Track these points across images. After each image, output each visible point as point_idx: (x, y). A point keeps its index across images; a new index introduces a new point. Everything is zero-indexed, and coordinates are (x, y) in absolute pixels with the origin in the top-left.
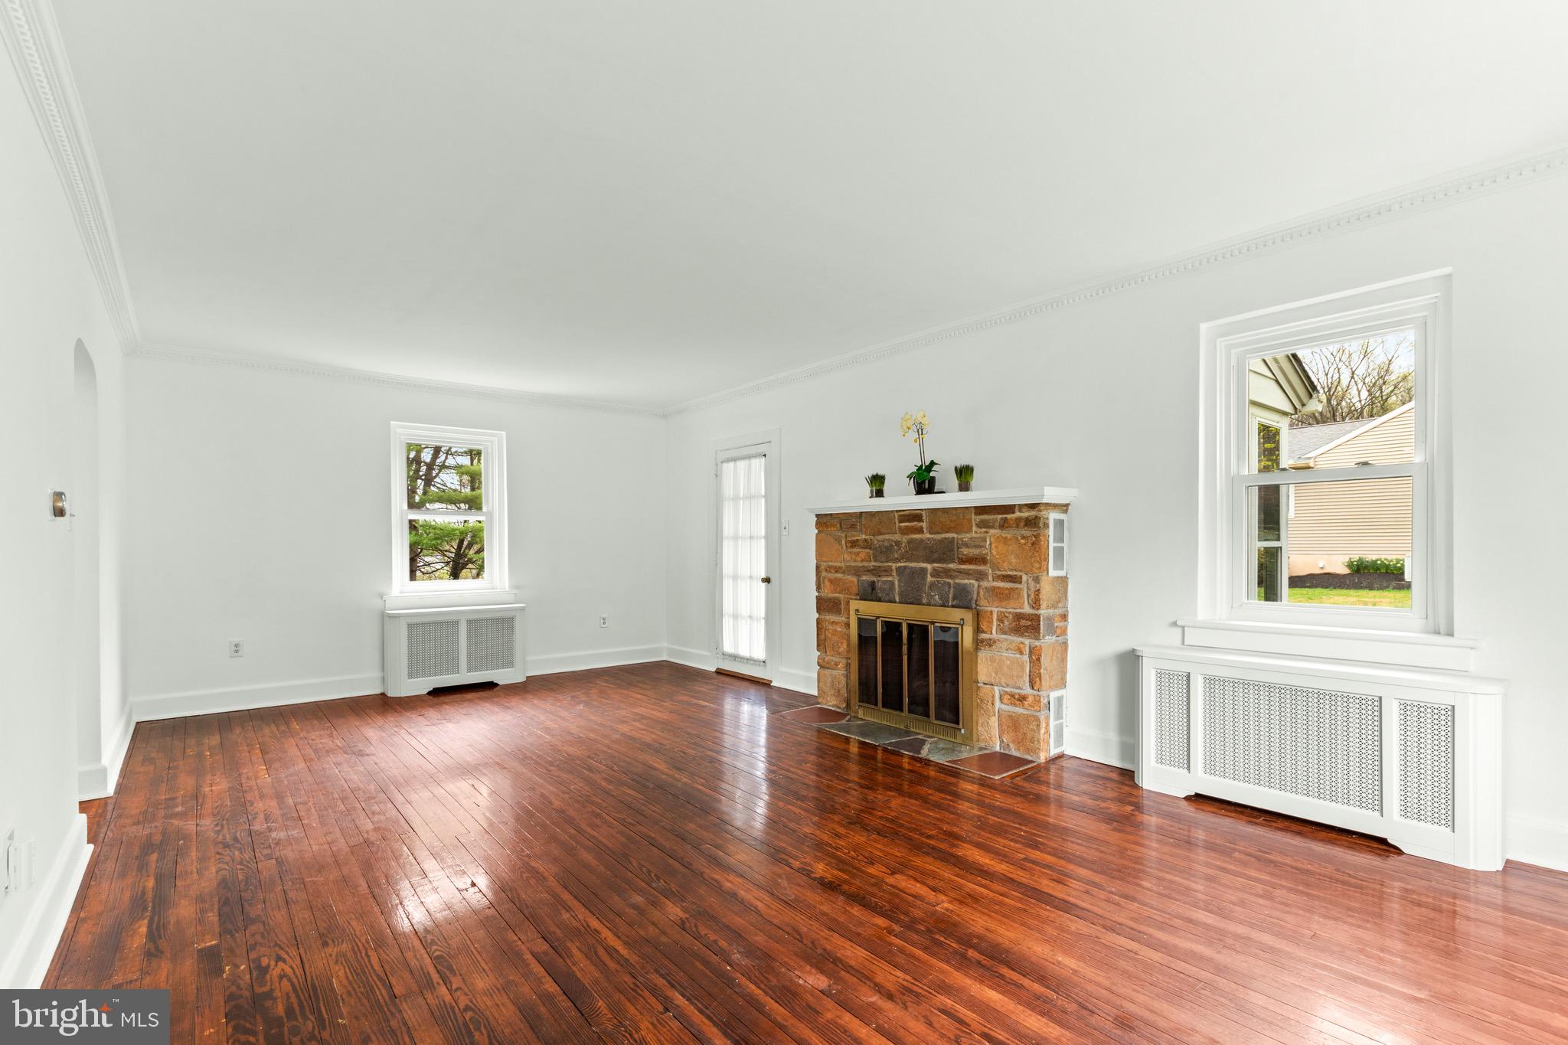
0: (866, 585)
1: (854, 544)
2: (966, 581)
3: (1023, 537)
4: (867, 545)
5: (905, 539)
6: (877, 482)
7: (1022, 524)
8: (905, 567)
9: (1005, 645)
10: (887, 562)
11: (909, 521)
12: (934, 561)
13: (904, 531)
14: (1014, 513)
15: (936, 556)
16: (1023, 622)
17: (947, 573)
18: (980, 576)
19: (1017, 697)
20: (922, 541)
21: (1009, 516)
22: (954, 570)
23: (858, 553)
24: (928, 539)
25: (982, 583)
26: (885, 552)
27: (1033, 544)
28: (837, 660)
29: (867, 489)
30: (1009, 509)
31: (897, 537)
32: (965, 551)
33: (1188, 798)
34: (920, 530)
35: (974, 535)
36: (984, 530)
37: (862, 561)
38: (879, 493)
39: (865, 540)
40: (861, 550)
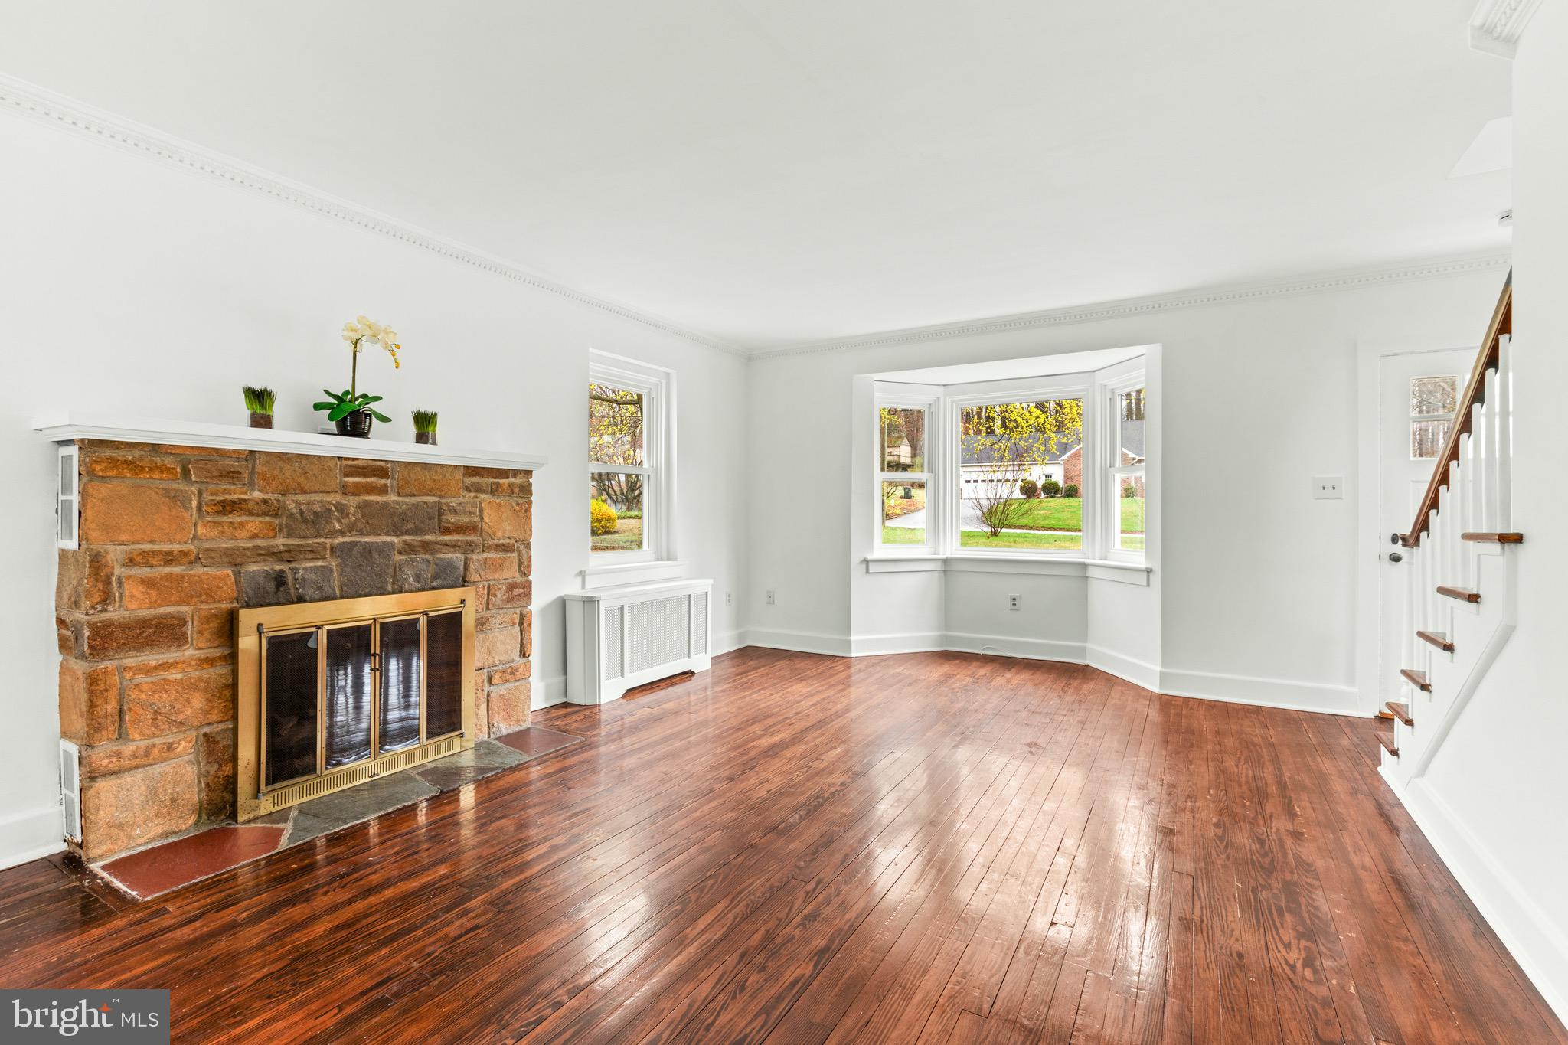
0: (261, 580)
1: (227, 507)
2: (449, 556)
3: (518, 504)
4: (268, 509)
5: (352, 502)
6: (260, 398)
7: (517, 490)
8: (354, 544)
9: (498, 620)
10: (319, 537)
11: (364, 475)
12: (406, 533)
13: (345, 490)
14: (508, 478)
15: (410, 525)
16: (516, 592)
17: (427, 547)
18: (470, 547)
19: (509, 671)
20: (385, 505)
21: (501, 481)
22: (437, 543)
23: (242, 525)
24: (397, 502)
25: (470, 556)
26: (316, 520)
27: (526, 511)
28: (169, 739)
29: (243, 410)
30: (502, 473)
31: (337, 498)
32: (451, 518)
33: (624, 696)
34: (383, 490)
35: (461, 500)
36: (473, 494)
37: (255, 536)
38: (262, 421)
39: (265, 502)
40: (247, 518)
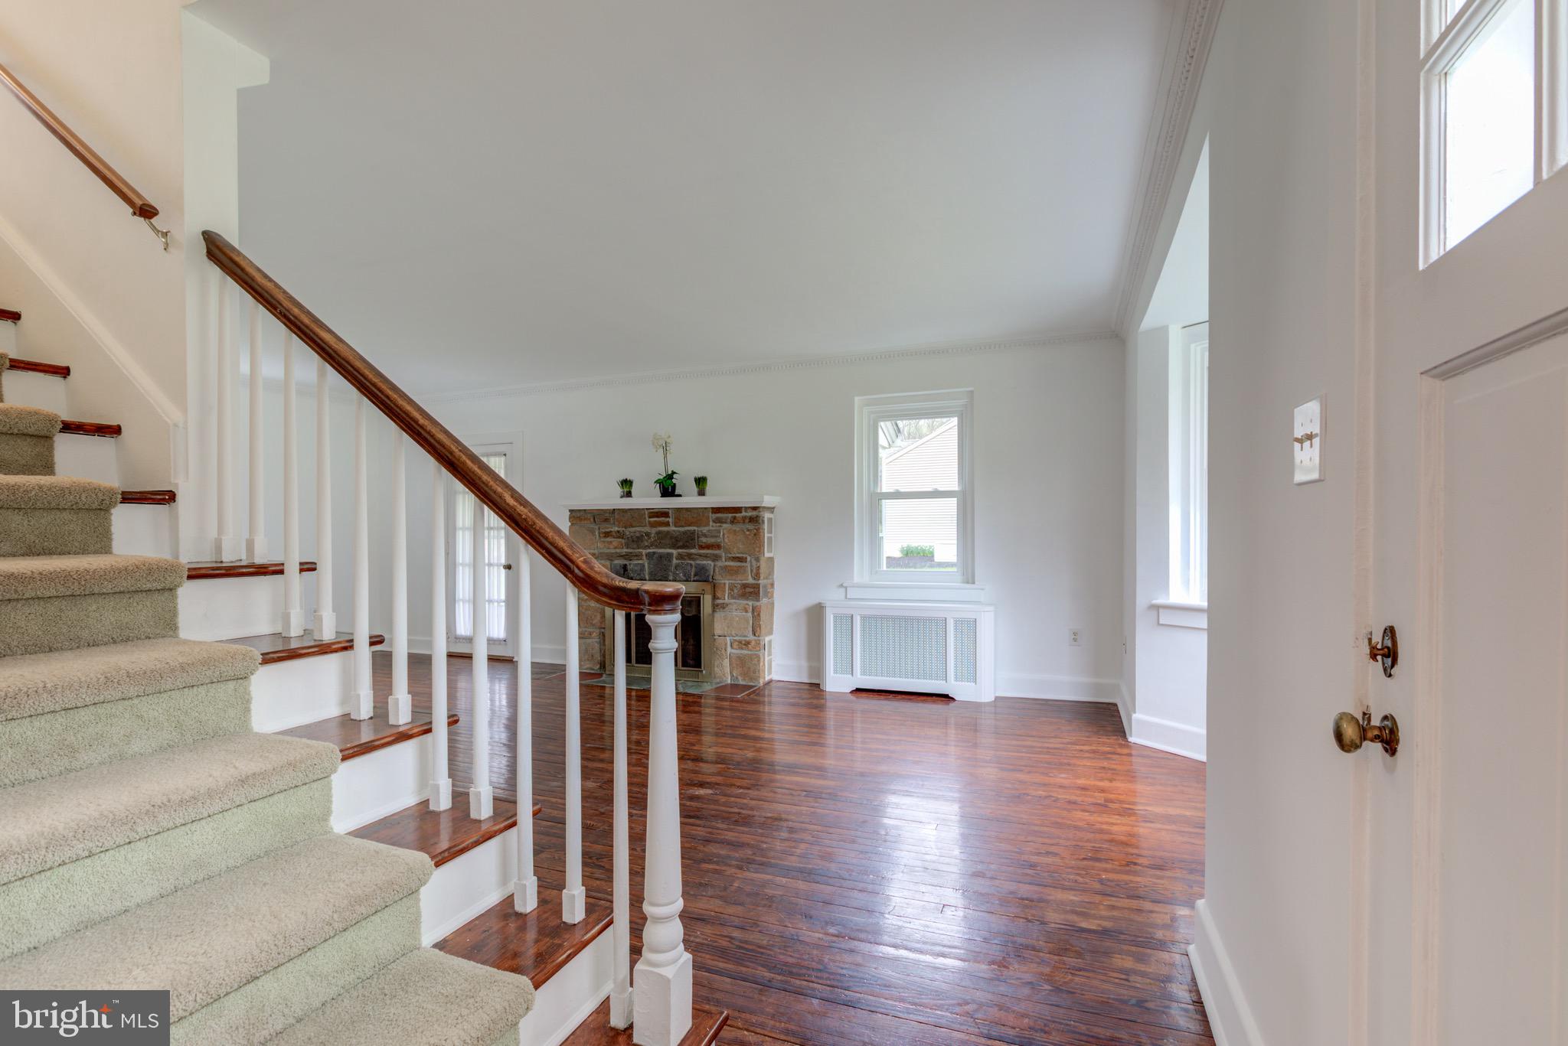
0: (618, 568)
1: (607, 534)
2: (705, 562)
3: (748, 530)
4: (620, 535)
5: (654, 531)
6: (626, 483)
7: (747, 521)
8: (654, 553)
9: (734, 607)
10: (638, 548)
11: (658, 517)
12: (678, 548)
13: (652, 525)
14: (741, 512)
15: (681, 544)
16: (748, 590)
17: (690, 556)
18: (716, 558)
19: (743, 642)
20: (668, 532)
21: (737, 515)
22: (695, 554)
23: (611, 542)
24: (674, 531)
25: (717, 563)
26: (637, 540)
27: (755, 535)
28: (591, 630)
29: (619, 490)
30: (738, 510)
31: (647, 529)
32: (704, 540)
33: (852, 692)
34: (668, 524)
35: (711, 528)
36: (718, 524)
37: (616, 548)
38: (629, 494)
39: (618, 532)
40: (613, 539)
